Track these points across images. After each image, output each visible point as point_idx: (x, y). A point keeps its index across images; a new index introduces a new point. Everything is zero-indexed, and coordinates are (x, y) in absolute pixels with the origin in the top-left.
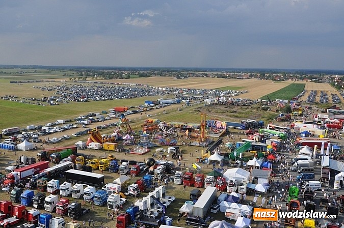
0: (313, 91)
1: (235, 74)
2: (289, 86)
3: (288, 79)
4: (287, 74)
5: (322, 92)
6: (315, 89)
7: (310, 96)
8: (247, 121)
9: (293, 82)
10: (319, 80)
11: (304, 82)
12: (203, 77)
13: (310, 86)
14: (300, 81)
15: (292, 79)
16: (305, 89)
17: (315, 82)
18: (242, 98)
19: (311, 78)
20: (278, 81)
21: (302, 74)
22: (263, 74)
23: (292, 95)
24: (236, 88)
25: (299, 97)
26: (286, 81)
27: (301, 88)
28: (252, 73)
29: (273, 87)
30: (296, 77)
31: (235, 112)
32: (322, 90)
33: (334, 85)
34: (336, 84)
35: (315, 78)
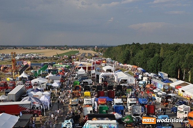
2: (70, 51)
3: (69, 49)
4: (68, 47)
6: (84, 52)
7: (82, 55)
9: (72, 50)
10: (86, 49)
11: (78, 50)
12: (13, 49)
13: (82, 51)
14: (76, 50)
15: (71, 49)
16: (79, 52)
17: (84, 50)
18: (40, 56)
19: (82, 48)
20: (63, 50)
21: (77, 47)
22: (53, 47)
25: (76, 55)
26: (68, 50)
27: (77, 52)
29: (60, 52)
30: (74, 48)
32: (89, 53)
33: (94, 51)
34: (96, 50)
35: (84, 48)
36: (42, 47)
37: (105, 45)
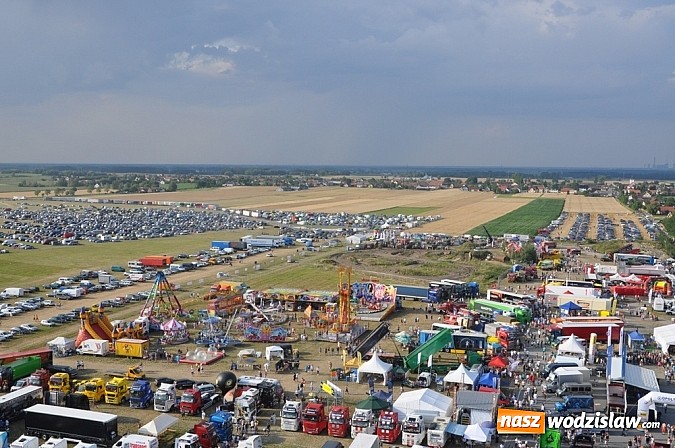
0: (581, 214)
1: (412, 178)
2: (531, 203)
3: (526, 189)
4: (525, 179)
5: (601, 216)
6: (585, 211)
7: (576, 225)
8: (443, 282)
9: (538, 195)
10: (594, 190)
11: (563, 195)
12: (342, 185)
13: (577, 204)
14: (554, 194)
15: (536, 189)
16: (565, 210)
17: (586, 194)
18: (429, 232)
19: (577, 187)
20: (506, 192)
21: (555, 178)
22: (474, 179)
23: (538, 224)
24: (414, 210)
25: (553, 228)
26: (524, 194)
27: (556, 209)
28: (449, 177)
29: (495, 206)
30: (545, 185)
31: (416, 263)
32: (602, 212)
33: (625, 202)
34: (630, 198)
35: (586, 187)
36: (435, 173)
37: (671, 167)
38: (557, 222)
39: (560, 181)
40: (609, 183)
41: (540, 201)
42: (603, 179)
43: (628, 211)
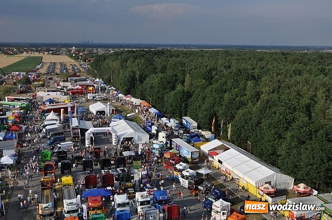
0: (51, 63)
2: (25, 59)
3: (22, 52)
4: (21, 48)
5: (60, 63)
6: (53, 61)
7: (49, 67)
9: (28, 55)
10: (56, 52)
11: (41, 55)
13: (48, 58)
14: (36, 54)
15: (27, 52)
16: (43, 61)
17: (53, 54)
19: (48, 51)
20: (11, 54)
21: (38, 47)
23: (29, 68)
25: (38, 69)
26: (21, 55)
27: (39, 60)
29: (5, 61)
30: (32, 50)
32: (61, 61)
33: (71, 57)
34: (74, 55)
35: (52, 51)
37: (90, 42)
38: (39, 66)
39: (39, 49)
40: (63, 49)
41: (29, 57)
42: (60, 48)
43: (73, 61)
